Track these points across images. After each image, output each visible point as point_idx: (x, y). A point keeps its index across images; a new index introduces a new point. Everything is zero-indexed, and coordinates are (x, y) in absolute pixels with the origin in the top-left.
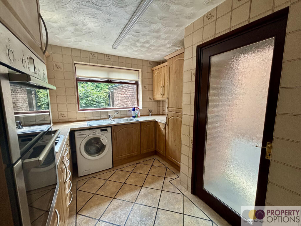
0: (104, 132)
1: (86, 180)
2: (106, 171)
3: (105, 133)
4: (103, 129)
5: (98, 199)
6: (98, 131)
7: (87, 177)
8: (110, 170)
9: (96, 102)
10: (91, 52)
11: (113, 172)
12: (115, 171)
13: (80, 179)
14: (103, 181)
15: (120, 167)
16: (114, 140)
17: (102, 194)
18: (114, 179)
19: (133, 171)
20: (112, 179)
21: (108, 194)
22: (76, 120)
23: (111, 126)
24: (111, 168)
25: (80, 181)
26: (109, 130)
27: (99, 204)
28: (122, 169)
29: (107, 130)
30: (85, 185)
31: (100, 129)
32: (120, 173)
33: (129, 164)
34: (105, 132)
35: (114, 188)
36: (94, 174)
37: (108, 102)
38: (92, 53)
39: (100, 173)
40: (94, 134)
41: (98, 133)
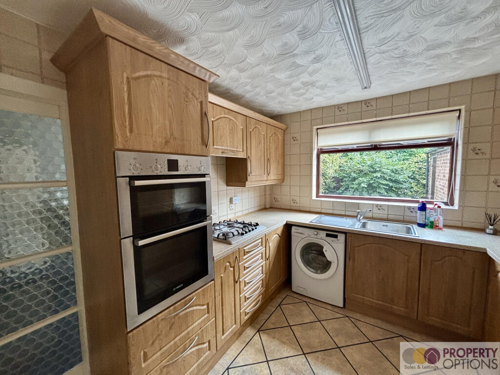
0: (332, 239)
1: (297, 301)
2: (330, 307)
3: (333, 241)
4: (332, 233)
5: (286, 336)
6: (323, 234)
7: (300, 297)
8: (336, 309)
9: (391, 180)
10: (338, 105)
11: (338, 315)
12: (342, 316)
13: (292, 294)
14: (313, 318)
15: (358, 316)
16: (350, 259)
17: (298, 334)
18: (328, 328)
19: (376, 343)
20: (328, 325)
21: (303, 341)
22: (309, 210)
23: (345, 233)
24: (340, 307)
25: (291, 297)
26: (342, 237)
27: (284, 343)
28: (358, 323)
29: (337, 237)
30: (290, 306)
31: (325, 233)
32: (349, 325)
33: (379, 323)
34: (334, 239)
35: (317, 341)
36: (312, 300)
37: (424, 182)
38: (339, 107)
39: (319, 304)
40: (315, 237)
41: (321, 238)
